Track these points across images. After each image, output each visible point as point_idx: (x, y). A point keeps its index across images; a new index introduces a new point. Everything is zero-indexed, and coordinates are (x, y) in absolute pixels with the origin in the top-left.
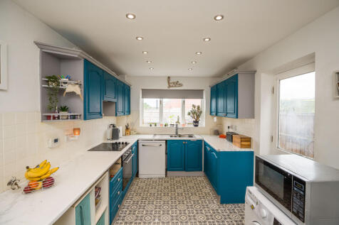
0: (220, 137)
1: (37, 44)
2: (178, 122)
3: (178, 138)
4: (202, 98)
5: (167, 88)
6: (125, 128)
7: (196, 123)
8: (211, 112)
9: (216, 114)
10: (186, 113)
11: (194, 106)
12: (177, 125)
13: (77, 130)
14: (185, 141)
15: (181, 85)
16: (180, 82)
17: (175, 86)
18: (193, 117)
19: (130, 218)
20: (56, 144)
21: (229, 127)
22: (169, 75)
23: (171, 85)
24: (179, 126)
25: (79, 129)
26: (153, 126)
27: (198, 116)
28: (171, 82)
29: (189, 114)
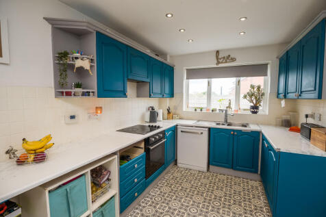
0: (291, 130)
1: (47, 19)
2: (229, 107)
3: (226, 127)
4: (266, 75)
5: (215, 66)
6: (166, 112)
7: (255, 109)
8: (278, 94)
9: (285, 96)
10: (242, 96)
11: (252, 87)
12: (226, 111)
13: (99, 108)
14: (234, 130)
15: (233, 60)
16: (232, 56)
17: (226, 62)
18: (252, 101)
19: (149, 211)
20: (73, 120)
21: (307, 116)
22: (217, 49)
23: (221, 61)
24: (230, 112)
25: (101, 108)
26: (198, 110)
27: (258, 101)
28: (220, 57)
29: (245, 97)
